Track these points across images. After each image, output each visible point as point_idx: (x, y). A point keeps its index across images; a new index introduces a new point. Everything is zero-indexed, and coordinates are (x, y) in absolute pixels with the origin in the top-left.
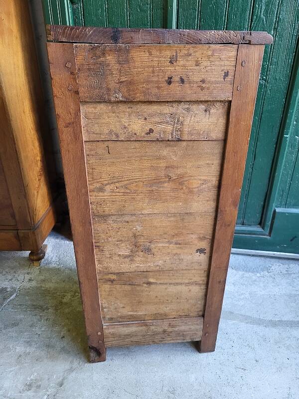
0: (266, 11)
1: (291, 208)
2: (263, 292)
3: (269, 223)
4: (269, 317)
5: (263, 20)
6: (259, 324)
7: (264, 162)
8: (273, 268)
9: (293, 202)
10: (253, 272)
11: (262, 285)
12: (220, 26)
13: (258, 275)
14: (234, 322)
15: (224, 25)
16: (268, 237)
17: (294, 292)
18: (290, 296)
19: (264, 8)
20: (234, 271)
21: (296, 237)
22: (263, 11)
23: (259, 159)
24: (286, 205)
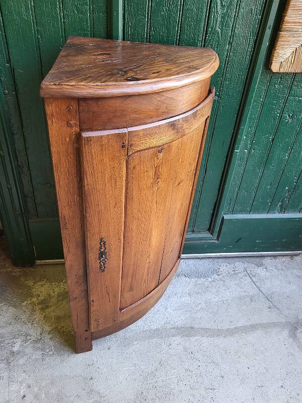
0: (222, 23)
1: (237, 214)
2: (217, 299)
3: (217, 229)
4: (226, 326)
5: (218, 33)
6: (219, 336)
7: (214, 175)
8: (221, 269)
9: (239, 209)
10: (205, 277)
11: (214, 290)
12: (172, 37)
13: (210, 279)
14: (196, 338)
15: (177, 37)
16: (216, 241)
17: (243, 294)
18: (240, 298)
19: (219, 19)
20: (187, 279)
21: (241, 239)
22: (218, 22)
23: (210, 173)
24: (233, 212)
